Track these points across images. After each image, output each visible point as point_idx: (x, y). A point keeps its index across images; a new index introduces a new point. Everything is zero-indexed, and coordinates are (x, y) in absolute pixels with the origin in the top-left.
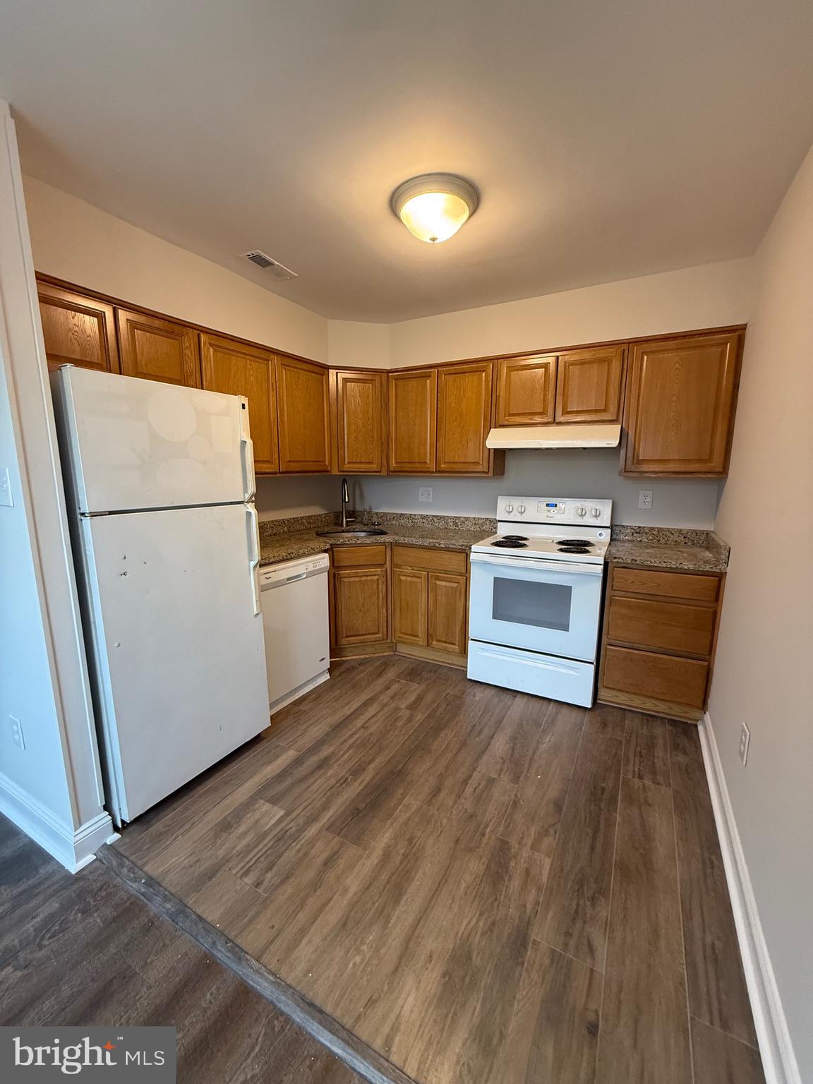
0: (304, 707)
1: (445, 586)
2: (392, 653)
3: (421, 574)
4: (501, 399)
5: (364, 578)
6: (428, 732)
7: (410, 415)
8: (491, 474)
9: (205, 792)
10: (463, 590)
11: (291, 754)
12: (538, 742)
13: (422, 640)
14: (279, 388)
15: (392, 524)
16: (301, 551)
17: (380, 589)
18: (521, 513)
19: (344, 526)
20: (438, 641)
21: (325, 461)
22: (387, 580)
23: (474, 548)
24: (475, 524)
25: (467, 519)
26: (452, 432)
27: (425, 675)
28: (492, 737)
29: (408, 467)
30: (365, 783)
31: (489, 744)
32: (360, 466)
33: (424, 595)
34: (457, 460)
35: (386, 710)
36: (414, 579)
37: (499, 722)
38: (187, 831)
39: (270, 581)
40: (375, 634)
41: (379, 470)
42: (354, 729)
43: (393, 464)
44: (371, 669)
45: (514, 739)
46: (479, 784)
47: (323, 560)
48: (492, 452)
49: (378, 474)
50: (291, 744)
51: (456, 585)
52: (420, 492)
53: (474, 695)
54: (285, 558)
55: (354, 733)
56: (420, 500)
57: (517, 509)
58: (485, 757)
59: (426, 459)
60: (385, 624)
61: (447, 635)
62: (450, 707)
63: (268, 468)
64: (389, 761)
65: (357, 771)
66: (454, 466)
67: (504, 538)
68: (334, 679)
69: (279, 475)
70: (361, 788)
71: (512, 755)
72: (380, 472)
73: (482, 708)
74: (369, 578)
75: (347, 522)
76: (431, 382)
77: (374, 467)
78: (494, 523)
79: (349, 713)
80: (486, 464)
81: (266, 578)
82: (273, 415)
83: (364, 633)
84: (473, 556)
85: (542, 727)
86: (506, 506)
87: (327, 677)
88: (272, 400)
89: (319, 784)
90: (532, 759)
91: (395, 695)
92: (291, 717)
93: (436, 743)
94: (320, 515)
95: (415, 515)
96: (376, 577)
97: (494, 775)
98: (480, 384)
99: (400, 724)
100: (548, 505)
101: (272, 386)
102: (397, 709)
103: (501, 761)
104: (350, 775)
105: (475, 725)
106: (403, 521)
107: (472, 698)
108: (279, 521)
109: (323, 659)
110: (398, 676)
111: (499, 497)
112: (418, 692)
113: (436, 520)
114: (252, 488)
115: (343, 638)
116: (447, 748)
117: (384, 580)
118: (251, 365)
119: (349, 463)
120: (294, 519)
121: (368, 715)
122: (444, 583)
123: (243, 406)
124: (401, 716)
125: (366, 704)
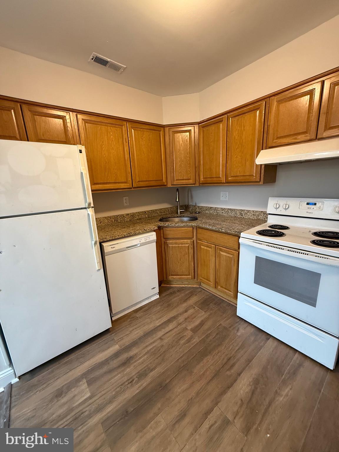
0: (138, 315)
1: (225, 256)
2: (198, 286)
3: (212, 246)
4: (270, 127)
5: (180, 245)
6: (196, 354)
7: (211, 148)
8: (261, 183)
9: (66, 363)
10: (236, 260)
11: (116, 348)
12: (276, 392)
13: (212, 283)
14: (130, 141)
15: (206, 213)
16: (138, 232)
17: (190, 252)
18: (286, 209)
19: (179, 213)
20: (222, 287)
21: (162, 180)
22: (194, 247)
23: (242, 235)
24: (254, 215)
25: (248, 211)
26: (236, 156)
27: (212, 305)
28: (239, 374)
29: (209, 180)
30: (141, 388)
31: (235, 380)
32: (183, 181)
33: (213, 259)
34: (238, 174)
35: (179, 327)
36: (208, 249)
37: (249, 361)
38: (43, 389)
39: (114, 249)
40: (187, 275)
41: (194, 183)
42: (156, 338)
43: (202, 179)
44: (183, 295)
45: (256, 382)
46: (216, 422)
47: (153, 236)
48: (263, 167)
49: (194, 185)
50: (120, 340)
51: (231, 256)
52: (221, 195)
53: (238, 330)
54: (126, 236)
55: (154, 342)
56: (221, 199)
57: (283, 207)
58: (229, 394)
59: (219, 175)
60: (193, 271)
61: (226, 284)
62: (218, 336)
63: (124, 186)
64: (164, 373)
65: (142, 375)
66: (236, 178)
67: (270, 227)
68: (161, 299)
69: (133, 189)
70: (138, 391)
71: (250, 400)
72: (195, 184)
73: (240, 344)
74: (183, 245)
75: (180, 212)
76: (222, 125)
77: (191, 181)
78: (266, 214)
79: (158, 325)
80: (258, 175)
81: (112, 248)
82: (127, 156)
83: (181, 274)
84: (241, 240)
85: (283, 377)
86: (274, 204)
87: (158, 296)
88: (126, 148)
89: (118, 378)
90: (266, 410)
91: (188, 317)
92: (129, 320)
93: (198, 367)
94: (167, 208)
95: (218, 208)
96: (187, 245)
97: (230, 417)
98: (255, 119)
99: (182, 342)
100: (308, 204)
101: (126, 141)
102: (186, 329)
103: (240, 402)
104: (137, 377)
105: (230, 358)
106: (212, 211)
107: (236, 332)
108: (142, 212)
109: (154, 288)
110: (196, 303)
111: (270, 198)
112: (202, 318)
113: (229, 211)
114: (90, 199)
115: (170, 276)
116: (203, 374)
117: (192, 247)
118: (111, 129)
119: (176, 180)
120: (151, 211)
121: (167, 329)
122: (225, 254)
123: (81, 151)
124: (186, 335)
125: (170, 321)
